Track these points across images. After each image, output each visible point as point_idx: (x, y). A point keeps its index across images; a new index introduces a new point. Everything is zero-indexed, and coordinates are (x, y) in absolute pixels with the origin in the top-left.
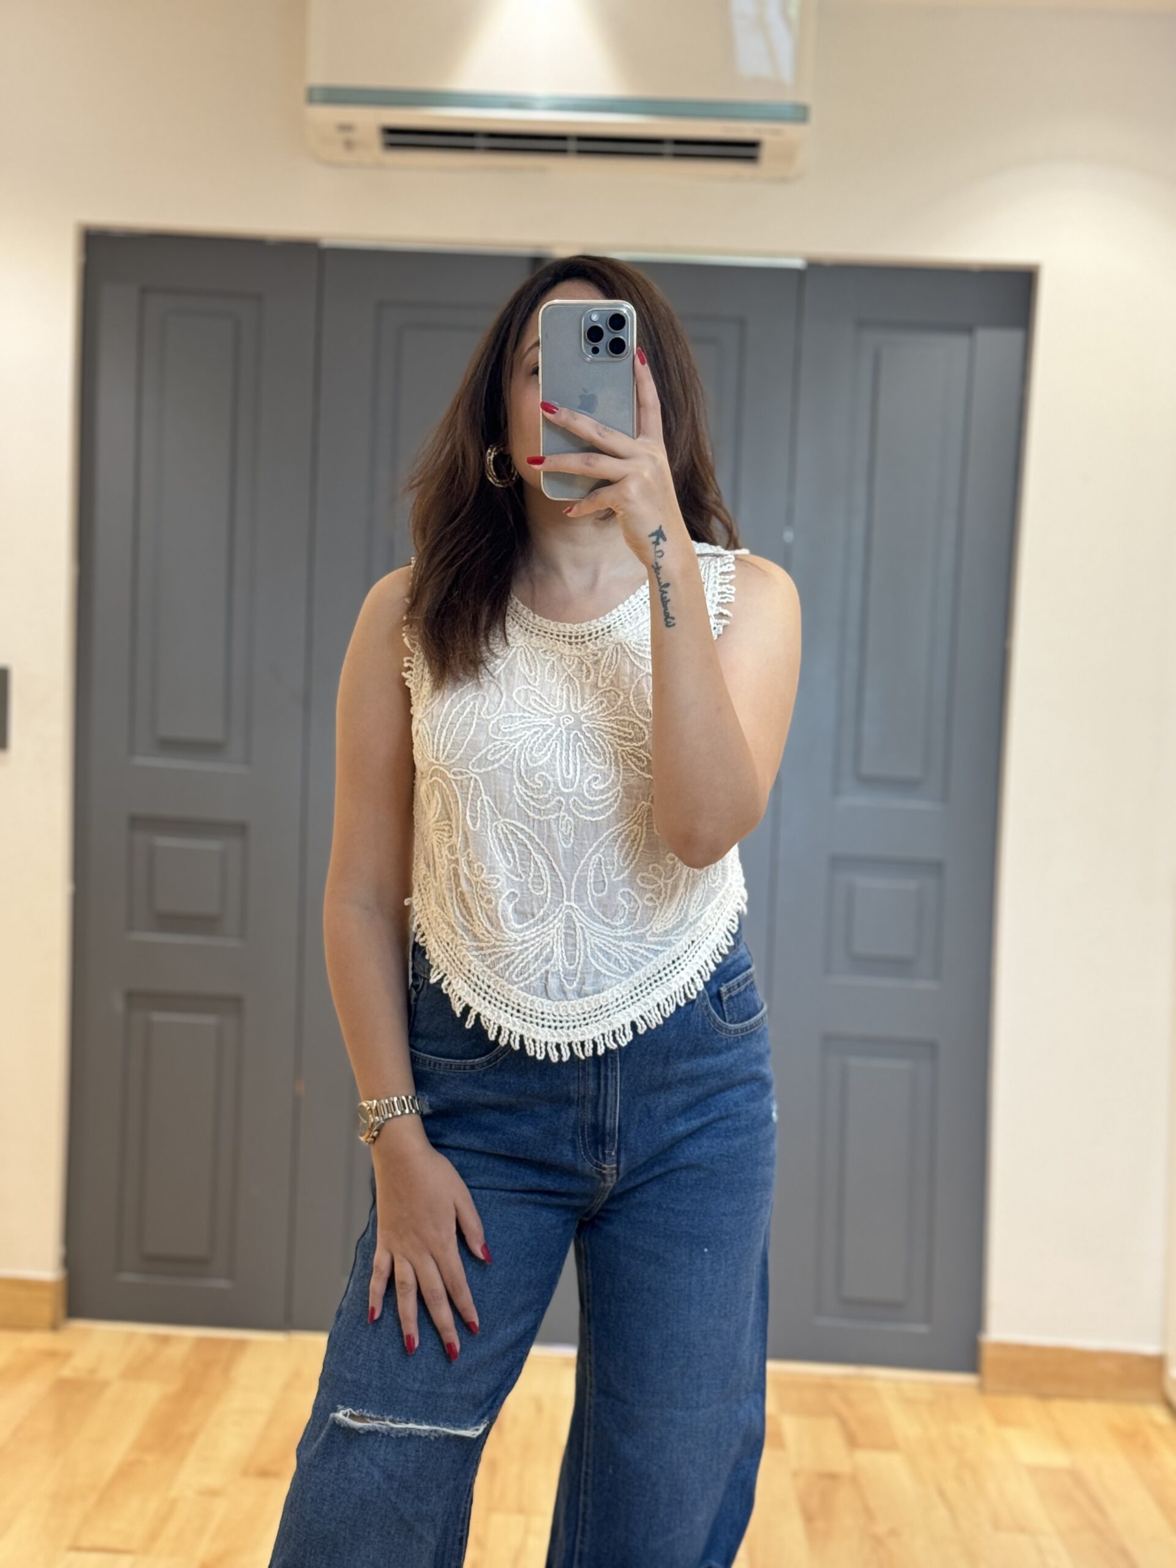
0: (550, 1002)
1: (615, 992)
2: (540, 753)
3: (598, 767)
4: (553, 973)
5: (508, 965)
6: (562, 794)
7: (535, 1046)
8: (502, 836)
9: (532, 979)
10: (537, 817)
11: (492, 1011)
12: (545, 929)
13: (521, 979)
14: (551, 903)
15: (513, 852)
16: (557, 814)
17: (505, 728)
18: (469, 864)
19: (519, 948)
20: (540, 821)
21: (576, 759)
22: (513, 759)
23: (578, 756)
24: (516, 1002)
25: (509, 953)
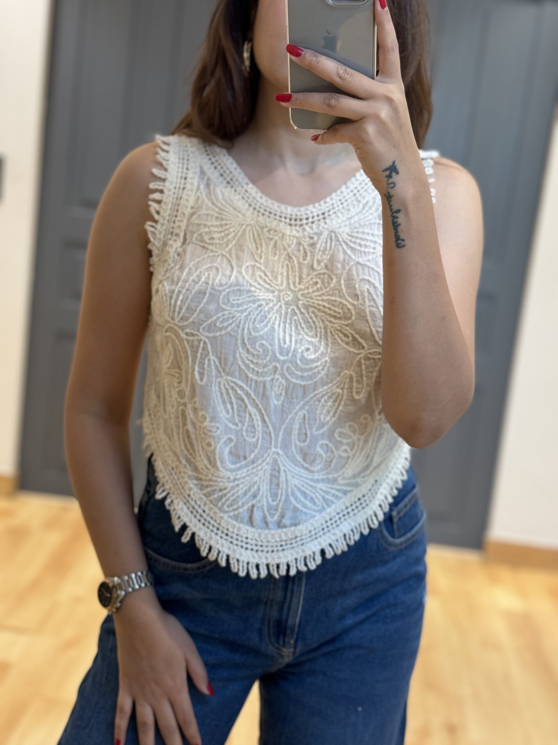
0: (253, 530)
2: (262, 324)
3: (310, 339)
4: (258, 508)
5: (221, 497)
6: (278, 361)
7: (238, 565)
8: (224, 391)
10: (255, 378)
12: (254, 470)
13: (231, 509)
14: (261, 448)
15: (231, 403)
16: (272, 377)
17: (234, 300)
18: (195, 410)
19: (232, 484)
20: (256, 382)
21: (291, 330)
22: (238, 327)
23: (293, 328)
24: (226, 527)
25: (223, 488)
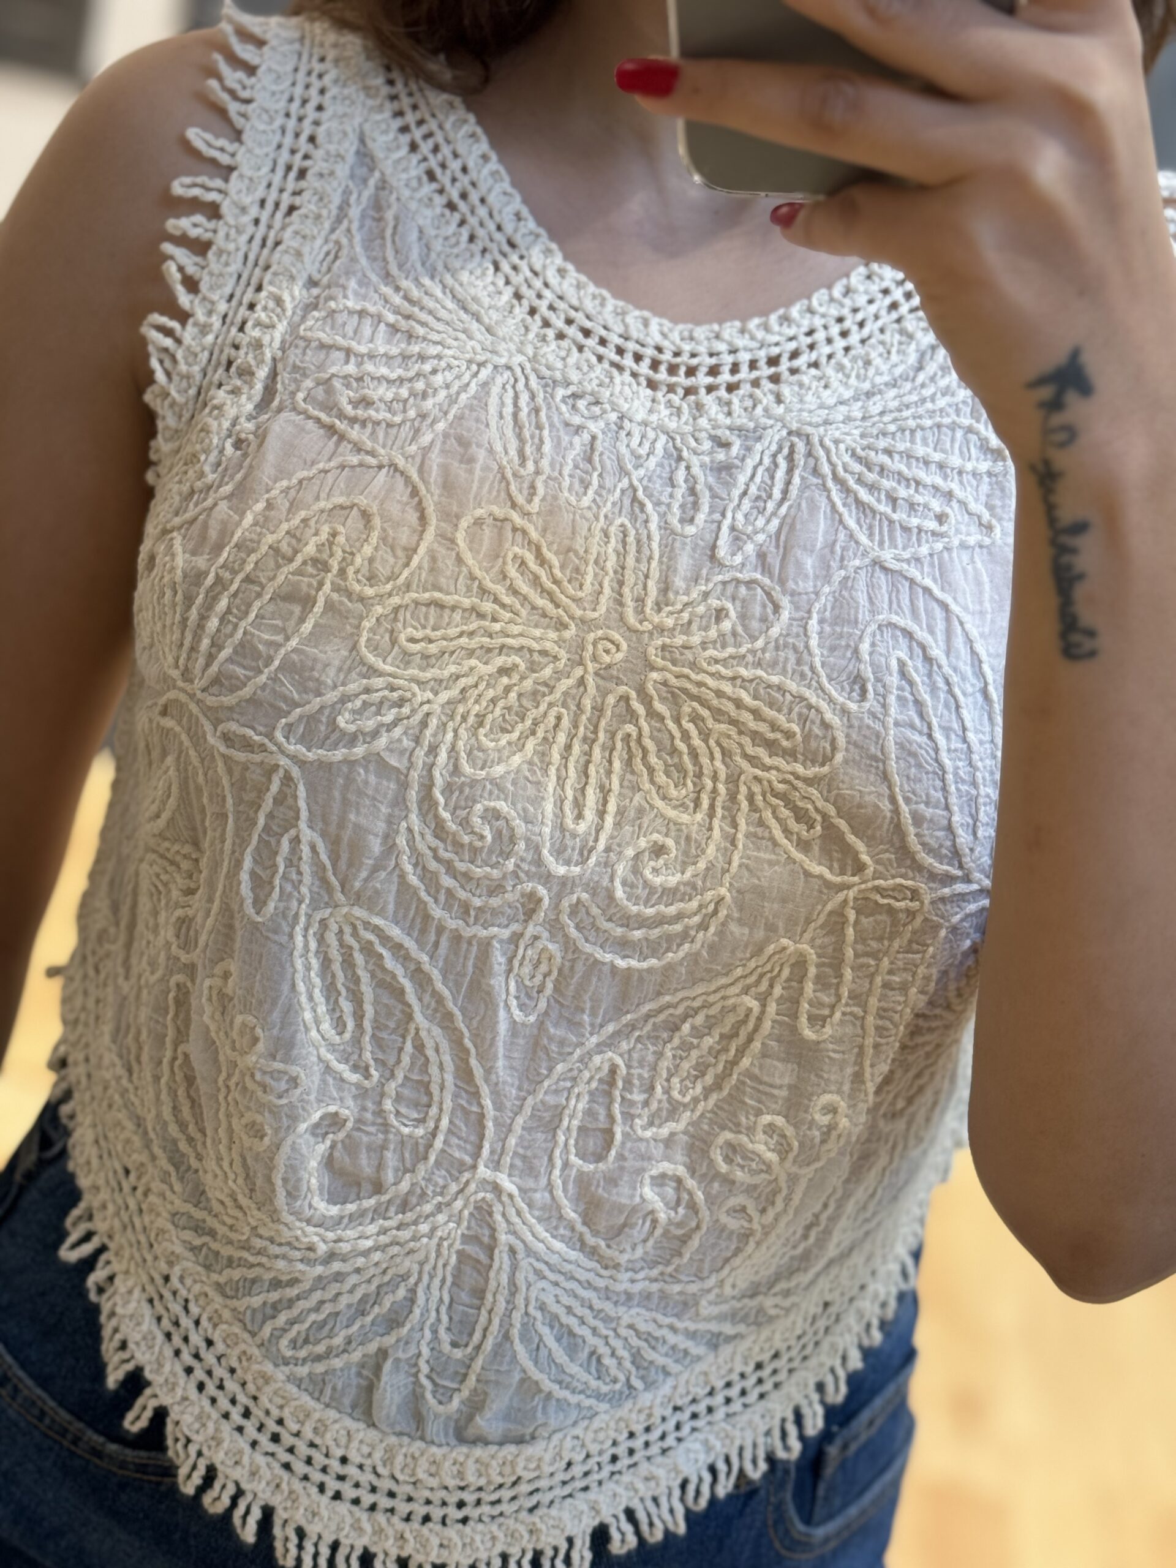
0: (372, 1435)
1: (569, 1443)
2: (504, 739)
3: (672, 813)
4: (397, 1360)
5: (276, 1308)
6: (547, 878)
7: (300, 1547)
8: (335, 954)
9: (337, 1363)
10: (452, 924)
11: (201, 1418)
12: (405, 1235)
13: (302, 1353)
14: (438, 1164)
15: (357, 1000)
16: (515, 927)
17: (412, 640)
18: (224, 1001)
19: (319, 1270)
20: (457, 938)
21: (609, 773)
22: (417, 740)
23: (617, 765)
24: (275, 1413)
25: (285, 1278)
